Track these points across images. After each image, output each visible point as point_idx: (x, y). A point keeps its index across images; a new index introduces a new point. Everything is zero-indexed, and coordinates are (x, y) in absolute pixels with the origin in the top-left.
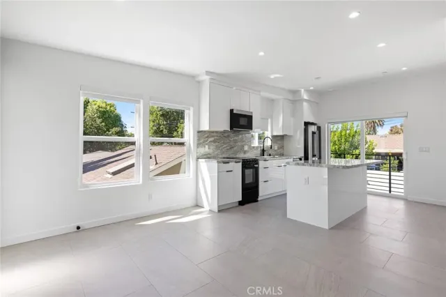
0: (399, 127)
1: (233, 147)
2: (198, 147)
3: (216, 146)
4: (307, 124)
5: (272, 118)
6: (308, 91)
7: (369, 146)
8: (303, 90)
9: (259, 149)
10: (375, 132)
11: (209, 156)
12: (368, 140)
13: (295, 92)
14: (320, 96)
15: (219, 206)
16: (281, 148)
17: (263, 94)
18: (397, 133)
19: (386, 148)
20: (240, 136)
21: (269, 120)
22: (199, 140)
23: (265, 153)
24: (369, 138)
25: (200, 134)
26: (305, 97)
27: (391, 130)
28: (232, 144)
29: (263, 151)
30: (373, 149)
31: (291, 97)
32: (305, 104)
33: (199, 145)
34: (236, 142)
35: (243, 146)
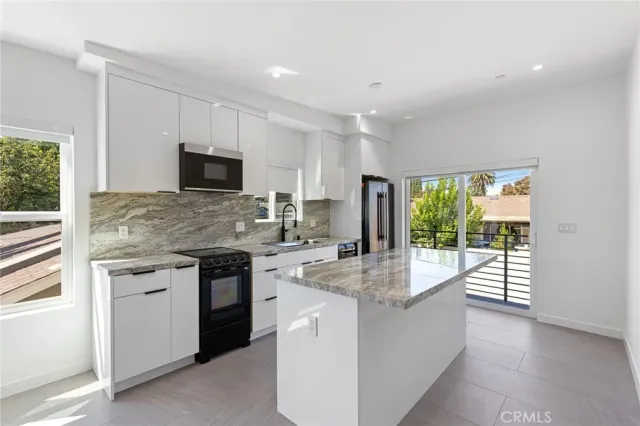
0: (513, 185)
1: (205, 227)
2: (92, 232)
3: (154, 227)
4: (366, 179)
5: (304, 169)
6: (368, 118)
7: (476, 213)
8: (359, 116)
9: (275, 228)
10: (484, 193)
11: (131, 250)
12: (474, 204)
13: (346, 120)
14: (393, 128)
15: (115, 384)
16: (323, 223)
17: (274, 117)
18: (511, 193)
19: (498, 215)
20: (226, 203)
21: (300, 172)
22: (94, 214)
23: (288, 235)
24: (476, 201)
25: (97, 200)
26: (364, 129)
27: (504, 190)
28: (201, 219)
29: (283, 231)
30: (481, 217)
31: (337, 129)
32: (364, 144)
33: (95, 227)
34: (213, 214)
35: (233, 224)
